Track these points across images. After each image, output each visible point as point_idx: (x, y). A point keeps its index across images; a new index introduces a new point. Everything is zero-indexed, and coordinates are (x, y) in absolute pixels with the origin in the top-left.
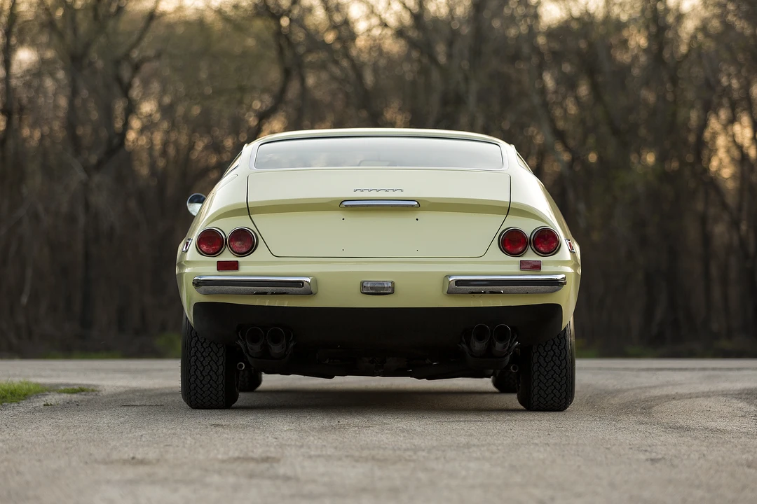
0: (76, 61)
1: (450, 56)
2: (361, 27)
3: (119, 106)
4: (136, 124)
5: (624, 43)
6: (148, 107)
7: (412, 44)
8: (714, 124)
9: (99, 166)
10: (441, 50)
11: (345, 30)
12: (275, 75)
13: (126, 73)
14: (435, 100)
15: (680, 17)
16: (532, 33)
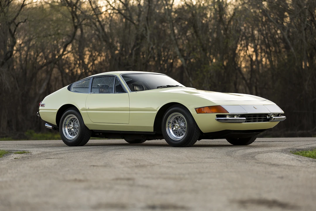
1: (139, 21)
2: (103, 9)
3: (9, 41)
4: (15, 48)
5: (205, 15)
6: (19, 41)
9: (3, 64)
10: (135, 18)
11: (97, 11)
12: (69, 28)
13: (13, 28)
14: (133, 37)
15: (227, 5)
16: (169, 11)
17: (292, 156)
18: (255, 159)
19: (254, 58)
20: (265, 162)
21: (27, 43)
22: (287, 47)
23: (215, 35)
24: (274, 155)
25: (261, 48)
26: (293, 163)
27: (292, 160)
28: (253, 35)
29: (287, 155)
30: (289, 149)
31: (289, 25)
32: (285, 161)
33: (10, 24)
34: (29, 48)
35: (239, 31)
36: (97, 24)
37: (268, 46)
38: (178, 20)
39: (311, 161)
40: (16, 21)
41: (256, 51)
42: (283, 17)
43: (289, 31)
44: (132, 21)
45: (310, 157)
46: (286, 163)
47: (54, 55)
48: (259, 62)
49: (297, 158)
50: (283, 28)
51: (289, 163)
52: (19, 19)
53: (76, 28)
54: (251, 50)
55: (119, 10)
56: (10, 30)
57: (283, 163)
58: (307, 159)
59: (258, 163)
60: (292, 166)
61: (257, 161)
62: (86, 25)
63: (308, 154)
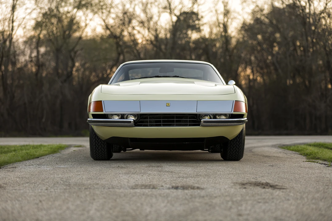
0: (58, 51)
1: (166, 49)
2: (140, 41)
3: (70, 64)
4: (74, 69)
5: (215, 45)
6: (77, 64)
7: (155, 46)
8: (240, 69)
9: (65, 81)
10: (163, 47)
11: (135, 42)
12: (114, 55)
13: (72, 54)
15: (231, 38)
16: (188, 42)
17: (280, 150)
18: (252, 152)
19: (251, 77)
20: (259, 154)
21: (83, 65)
22: (276, 69)
23: (222, 60)
24: (266, 149)
25: (257, 70)
26: (281, 155)
27: (280, 153)
28: (250, 60)
29: (276, 149)
30: (277, 144)
31: (278, 53)
32: (275, 154)
33: (70, 51)
34: (85, 70)
35: (240, 57)
36: (135, 51)
37: (262, 68)
38: (195, 49)
39: (294, 154)
40: (76, 49)
41: (253, 72)
42: (272, 47)
43: (277, 58)
44: (160, 49)
45: (293, 150)
46: (275, 155)
47: (103, 75)
48: (255, 80)
49: (284, 152)
50: (273, 55)
51: (277, 155)
52: (78, 48)
53: (119, 54)
54: (249, 71)
55: (152, 42)
56: (71, 56)
57: (273, 155)
58: (291, 152)
59: (254, 155)
60: (280, 157)
61: (253, 154)
62: (127, 52)
63: (291, 148)
